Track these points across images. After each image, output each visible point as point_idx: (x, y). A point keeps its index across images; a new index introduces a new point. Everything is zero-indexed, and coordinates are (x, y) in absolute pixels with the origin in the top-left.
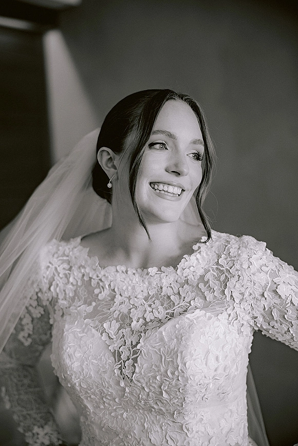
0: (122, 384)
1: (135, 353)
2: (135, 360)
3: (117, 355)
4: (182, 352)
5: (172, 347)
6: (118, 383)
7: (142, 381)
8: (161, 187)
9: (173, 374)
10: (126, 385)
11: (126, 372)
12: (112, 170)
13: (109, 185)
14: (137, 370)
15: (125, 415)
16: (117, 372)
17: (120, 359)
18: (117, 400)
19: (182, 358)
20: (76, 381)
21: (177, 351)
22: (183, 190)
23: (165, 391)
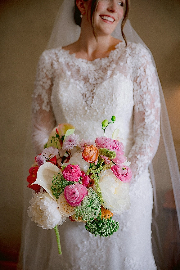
0: (86, 108)
1: (93, 94)
2: (93, 97)
3: (84, 95)
4: (115, 94)
5: (110, 91)
6: (84, 108)
7: (96, 106)
8: (105, 17)
9: (111, 103)
10: (88, 109)
11: (88, 102)
12: (83, 9)
13: (81, 16)
14: (94, 102)
15: (85, 123)
16: (84, 103)
17: (86, 97)
18: (82, 116)
19: (115, 96)
20: (64, 107)
21: (112, 93)
22: (114, 20)
23: (106, 111)
